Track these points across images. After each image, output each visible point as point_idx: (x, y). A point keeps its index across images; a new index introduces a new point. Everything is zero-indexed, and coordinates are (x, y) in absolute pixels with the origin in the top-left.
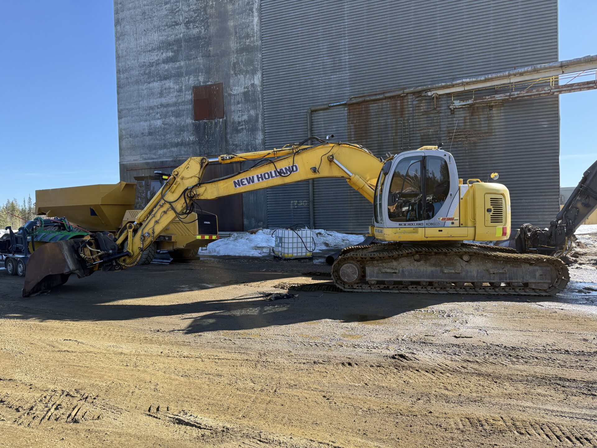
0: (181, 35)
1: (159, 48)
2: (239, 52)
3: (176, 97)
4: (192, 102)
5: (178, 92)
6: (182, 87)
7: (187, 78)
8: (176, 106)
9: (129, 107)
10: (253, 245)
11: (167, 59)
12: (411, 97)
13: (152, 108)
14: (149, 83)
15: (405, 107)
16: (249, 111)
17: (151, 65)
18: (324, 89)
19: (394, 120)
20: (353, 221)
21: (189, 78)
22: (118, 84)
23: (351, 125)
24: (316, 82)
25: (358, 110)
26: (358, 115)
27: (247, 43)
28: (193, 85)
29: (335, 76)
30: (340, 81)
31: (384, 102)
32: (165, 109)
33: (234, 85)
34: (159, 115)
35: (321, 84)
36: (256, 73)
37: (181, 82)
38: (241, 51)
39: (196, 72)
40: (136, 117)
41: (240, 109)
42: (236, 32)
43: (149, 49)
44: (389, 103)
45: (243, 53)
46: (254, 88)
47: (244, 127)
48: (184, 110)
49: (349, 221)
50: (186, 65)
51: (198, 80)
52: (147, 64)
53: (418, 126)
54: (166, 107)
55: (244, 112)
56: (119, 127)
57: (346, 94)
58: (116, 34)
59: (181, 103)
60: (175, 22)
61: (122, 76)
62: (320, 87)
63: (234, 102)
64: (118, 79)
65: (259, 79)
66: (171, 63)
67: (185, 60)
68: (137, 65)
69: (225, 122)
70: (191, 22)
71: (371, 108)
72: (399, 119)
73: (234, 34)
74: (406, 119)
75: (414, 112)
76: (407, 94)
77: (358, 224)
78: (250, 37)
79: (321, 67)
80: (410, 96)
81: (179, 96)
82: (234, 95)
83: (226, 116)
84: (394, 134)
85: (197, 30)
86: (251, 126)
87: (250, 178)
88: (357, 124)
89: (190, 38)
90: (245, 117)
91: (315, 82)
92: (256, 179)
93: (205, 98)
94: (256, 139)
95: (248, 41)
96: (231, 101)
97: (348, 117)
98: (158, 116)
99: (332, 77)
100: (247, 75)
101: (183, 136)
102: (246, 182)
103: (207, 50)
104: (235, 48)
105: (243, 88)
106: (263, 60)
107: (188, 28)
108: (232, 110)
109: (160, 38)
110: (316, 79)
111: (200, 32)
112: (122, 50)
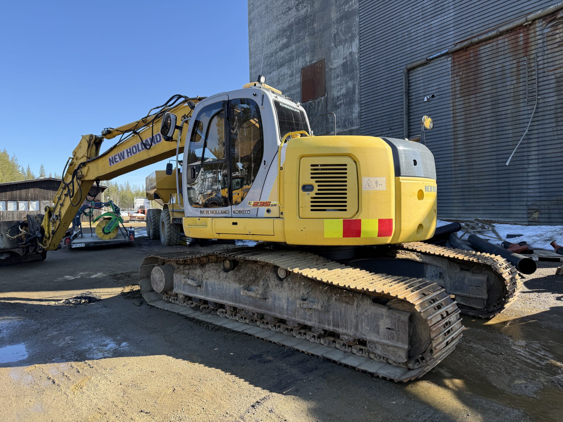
0: (293, 19)
1: (277, 37)
2: (338, 22)
3: (289, 82)
4: (300, 84)
5: (290, 77)
6: (293, 71)
7: (297, 60)
8: (289, 91)
11: (282, 46)
12: (540, 24)
14: (270, 73)
15: (531, 40)
16: (347, 83)
17: (272, 55)
18: (423, 40)
19: (515, 62)
20: (459, 205)
21: (298, 61)
23: (456, 78)
24: (414, 33)
25: (464, 57)
26: (465, 65)
27: (346, 10)
28: (301, 67)
29: (436, 21)
30: (443, 25)
31: (500, 40)
33: (335, 59)
35: (419, 35)
36: (354, 40)
37: (293, 66)
38: (340, 20)
39: (302, 54)
41: (339, 83)
42: (336, 1)
43: (270, 40)
44: (506, 40)
45: (342, 21)
46: (352, 56)
47: (342, 101)
48: (295, 94)
50: (296, 47)
51: (305, 61)
52: (269, 55)
53: (551, 64)
55: (343, 85)
57: (450, 40)
58: (249, 33)
59: (293, 87)
60: (289, 8)
61: (253, 71)
62: (418, 38)
63: (334, 76)
64: (251, 74)
65: (356, 45)
66: (285, 50)
67: (295, 43)
68: (262, 58)
69: (326, 100)
70: (300, 3)
71: (482, 52)
72: (521, 60)
73: (334, 3)
74: (532, 57)
75: (545, 44)
76: (534, 20)
78: (349, 2)
79: (420, 14)
80: (539, 22)
81: (291, 80)
82: (335, 69)
83: (327, 93)
84: (514, 82)
85: (305, 10)
86: (348, 99)
88: (464, 76)
89: (299, 20)
90: (344, 91)
91: (412, 34)
93: (310, 77)
94: (352, 113)
95: (347, 6)
96: (331, 76)
97: (453, 68)
99: (433, 22)
100: (345, 44)
103: (312, 28)
104: (335, 18)
105: (342, 59)
106: (361, 23)
107: (298, 10)
108: (333, 86)
109: (278, 27)
110: (414, 30)
111: (307, 11)
112: (253, 47)
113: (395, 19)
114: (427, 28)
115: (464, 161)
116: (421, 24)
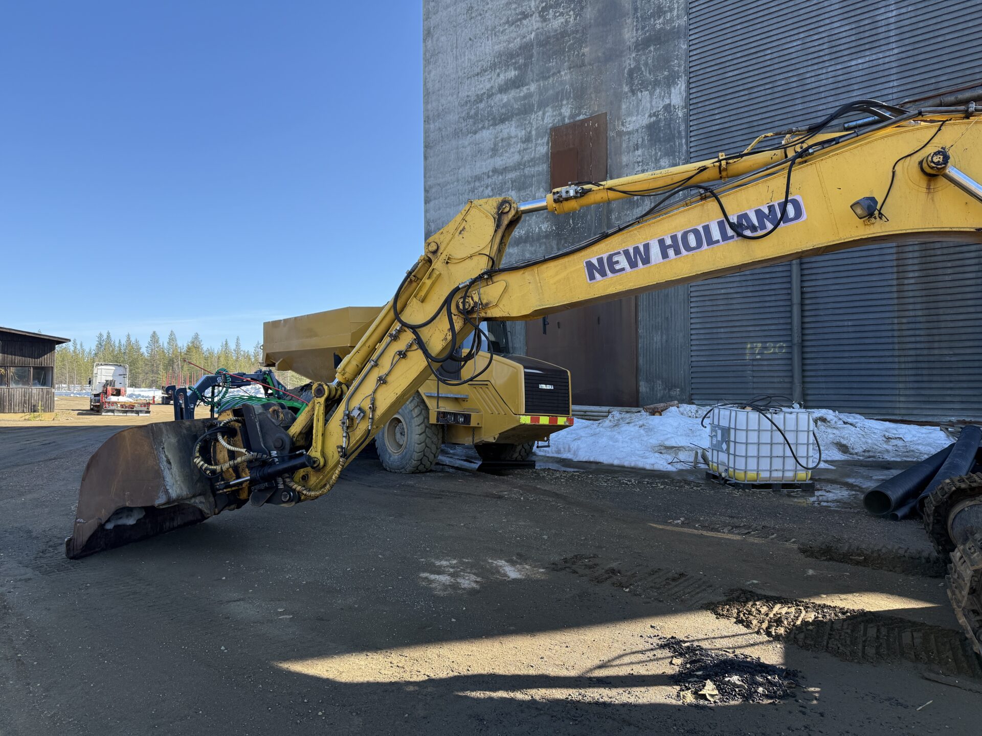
0: (533, 36)
1: (493, 67)
2: (640, 47)
3: (519, 152)
4: (548, 158)
5: (523, 142)
6: (530, 132)
7: (540, 113)
8: (519, 169)
9: (441, 181)
10: (654, 441)
11: (506, 84)
13: (478, 178)
14: (475, 133)
16: (657, 161)
17: (479, 99)
18: (833, 92)
20: (908, 392)
21: (544, 114)
22: (425, 142)
24: (813, 79)
27: (658, 26)
28: (551, 125)
29: (860, 61)
30: (874, 69)
32: (500, 177)
33: (630, 114)
34: (490, 189)
35: (823, 82)
36: (675, 83)
37: (529, 122)
38: (642, 45)
39: (557, 99)
40: (452, 197)
41: (640, 159)
42: (636, 10)
43: (477, 70)
45: (649, 46)
46: (670, 112)
48: (533, 176)
49: (897, 392)
50: (539, 89)
51: (560, 114)
52: (472, 99)
54: (502, 173)
55: (648, 164)
56: (425, 217)
57: (890, 97)
58: (425, 54)
59: (529, 162)
60: (523, 13)
61: (432, 126)
62: (822, 89)
63: (628, 147)
64: (426, 132)
65: (680, 93)
66: (513, 91)
67: (537, 81)
68: (457, 103)
70: (551, 7)
73: (631, 12)
78: (665, 12)
79: (825, 46)
81: (525, 149)
82: (629, 133)
85: (561, 20)
87: (636, 249)
89: (549, 37)
91: (808, 81)
92: (655, 251)
93: (571, 146)
95: (661, 20)
96: (621, 145)
98: (488, 191)
99: (853, 63)
100: (655, 90)
101: (530, 225)
102: (623, 262)
103: (578, 55)
104: (634, 40)
105: (647, 115)
106: (691, 54)
107: (544, 19)
108: (624, 164)
109: (496, 47)
110: (813, 74)
111: (567, 22)
112: (434, 81)
113: (769, 52)
114: (840, 72)
115: (920, 313)
116: (827, 64)
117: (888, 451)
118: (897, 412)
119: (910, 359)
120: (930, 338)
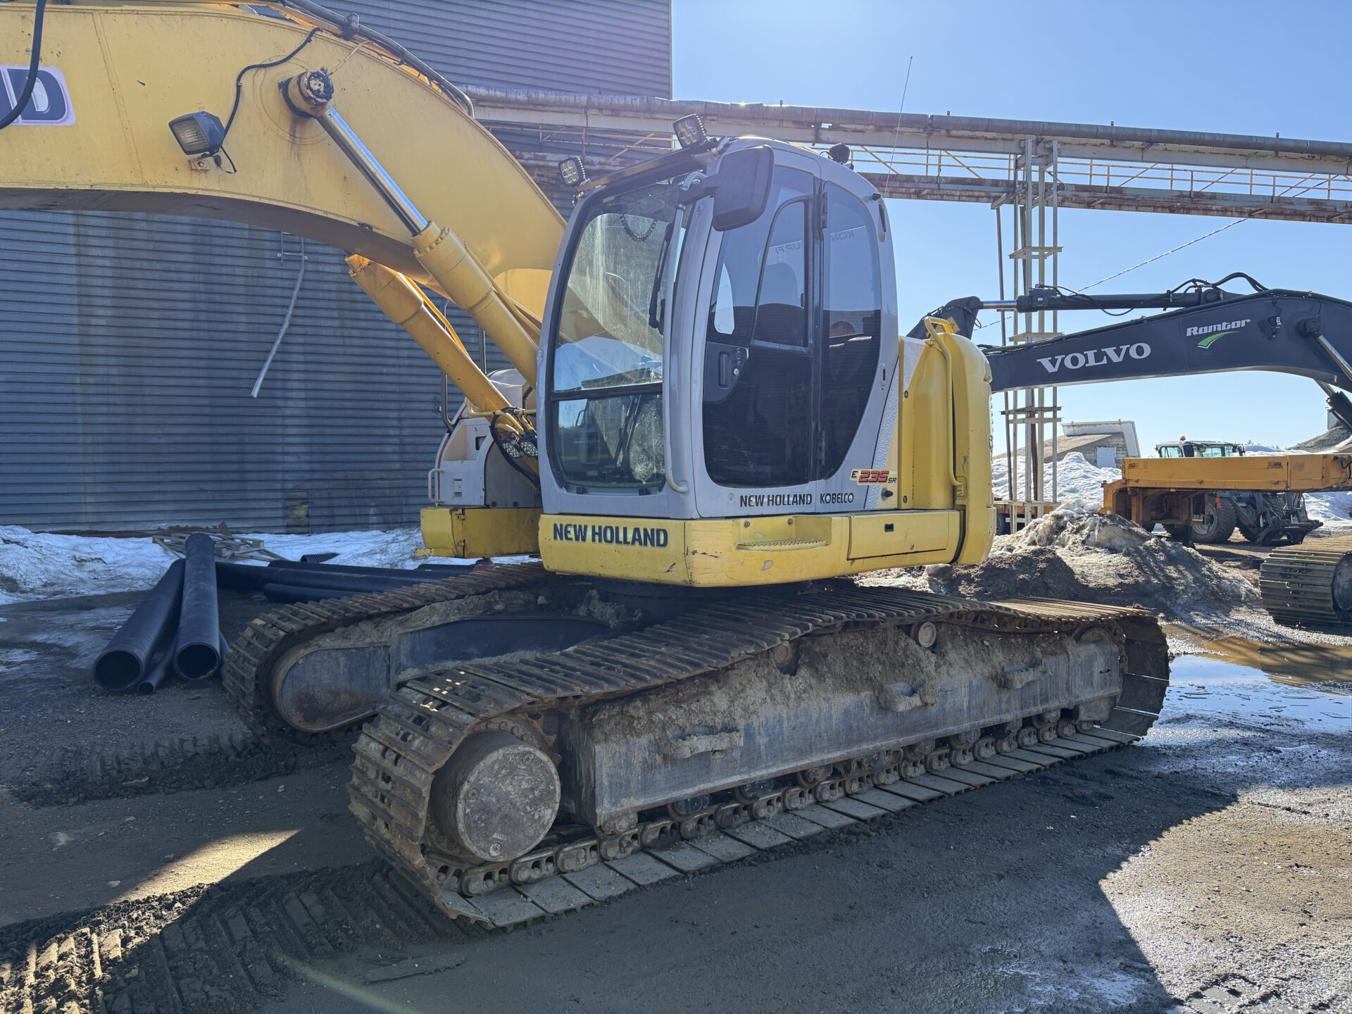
20: (99, 489)
49: (82, 489)
77: (120, 498)
117: (82, 581)
118: (83, 519)
119: (101, 439)
120: (130, 410)
